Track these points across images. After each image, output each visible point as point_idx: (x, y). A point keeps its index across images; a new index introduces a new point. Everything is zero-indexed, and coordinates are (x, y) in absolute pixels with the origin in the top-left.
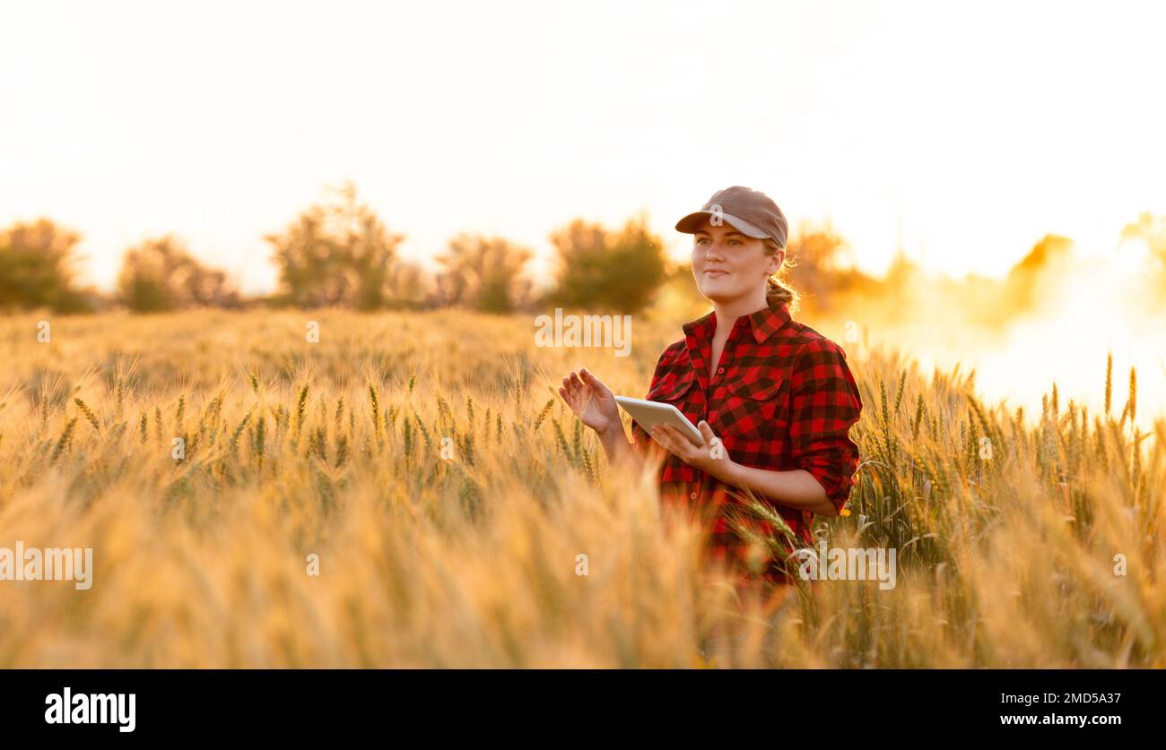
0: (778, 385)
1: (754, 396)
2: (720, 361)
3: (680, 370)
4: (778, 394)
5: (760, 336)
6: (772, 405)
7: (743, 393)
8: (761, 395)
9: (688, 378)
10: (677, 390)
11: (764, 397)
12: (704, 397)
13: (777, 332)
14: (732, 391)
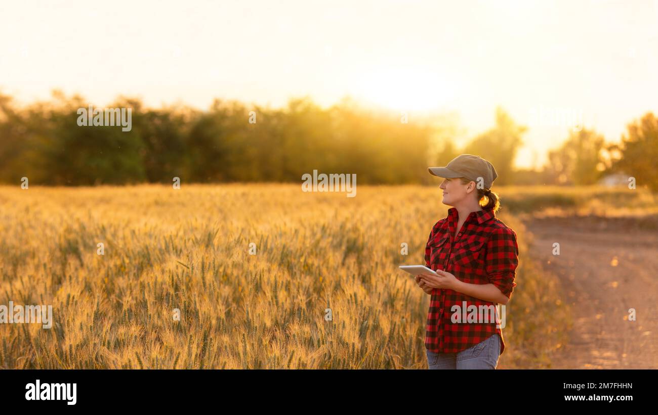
0: (481, 245)
1: (471, 249)
2: (461, 230)
3: (443, 231)
4: (481, 249)
5: (480, 221)
6: (477, 253)
7: (467, 247)
8: (473, 249)
9: (446, 236)
10: (441, 242)
11: (474, 250)
12: (451, 246)
13: (486, 221)
14: (462, 246)
